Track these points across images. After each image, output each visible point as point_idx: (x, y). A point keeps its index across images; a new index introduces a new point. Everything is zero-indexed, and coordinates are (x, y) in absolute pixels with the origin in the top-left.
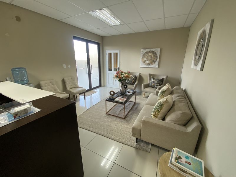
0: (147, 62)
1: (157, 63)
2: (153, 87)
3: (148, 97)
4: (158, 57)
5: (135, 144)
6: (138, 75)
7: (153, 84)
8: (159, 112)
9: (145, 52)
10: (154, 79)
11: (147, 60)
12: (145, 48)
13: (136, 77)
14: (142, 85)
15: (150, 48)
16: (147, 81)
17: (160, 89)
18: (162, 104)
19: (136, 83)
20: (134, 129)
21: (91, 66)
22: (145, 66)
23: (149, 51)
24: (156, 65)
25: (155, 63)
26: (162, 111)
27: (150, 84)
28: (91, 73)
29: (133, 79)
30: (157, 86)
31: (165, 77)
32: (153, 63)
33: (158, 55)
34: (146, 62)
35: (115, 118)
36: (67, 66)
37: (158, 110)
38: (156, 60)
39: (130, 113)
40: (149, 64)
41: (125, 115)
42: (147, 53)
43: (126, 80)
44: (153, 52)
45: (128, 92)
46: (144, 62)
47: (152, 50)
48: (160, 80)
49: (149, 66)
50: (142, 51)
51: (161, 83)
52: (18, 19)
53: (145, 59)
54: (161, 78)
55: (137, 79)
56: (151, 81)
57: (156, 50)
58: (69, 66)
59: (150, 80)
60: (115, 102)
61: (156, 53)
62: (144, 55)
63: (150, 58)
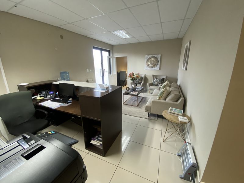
0: (151, 65)
1: (158, 66)
2: (156, 85)
3: (152, 93)
4: (159, 61)
5: (147, 117)
6: (143, 76)
7: (156, 83)
8: (162, 97)
9: (149, 57)
10: (157, 79)
11: (151, 64)
12: (148, 55)
13: (142, 78)
14: (148, 84)
15: (153, 55)
16: (151, 80)
17: (161, 86)
18: (163, 92)
19: (142, 82)
20: (147, 107)
21: (104, 70)
22: (149, 69)
23: (152, 57)
24: (158, 68)
25: (157, 66)
26: (163, 96)
27: (154, 83)
28: (104, 75)
29: (140, 80)
30: (159, 84)
31: (165, 77)
32: (156, 66)
33: (159, 59)
34: (149, 66)
35: (131, 106)
36: (89, 70)
37: (161, 96)
38: (158, 64)
39: (141, 103)
40: (152, 67)
41: (138, 104)
42: (150, 58)
43: (136, 79)
44: (155, 57)
45: (138, 89)
46: (148, 65)
47: (154, 56)
48: (162, 79)
49: (153, 69)
50: (146, 57)
51: (162, 82)
52: (62, 37)
53: (149, 63)
54: (162, 78)
55: (143, 79)
56: (154, 81)
57: (157, 56)
58: (91, 71)
59: (154, 79)
60: (130, 95)
61: (157, 58)
62: (148, 60)
63: (152, 62)
